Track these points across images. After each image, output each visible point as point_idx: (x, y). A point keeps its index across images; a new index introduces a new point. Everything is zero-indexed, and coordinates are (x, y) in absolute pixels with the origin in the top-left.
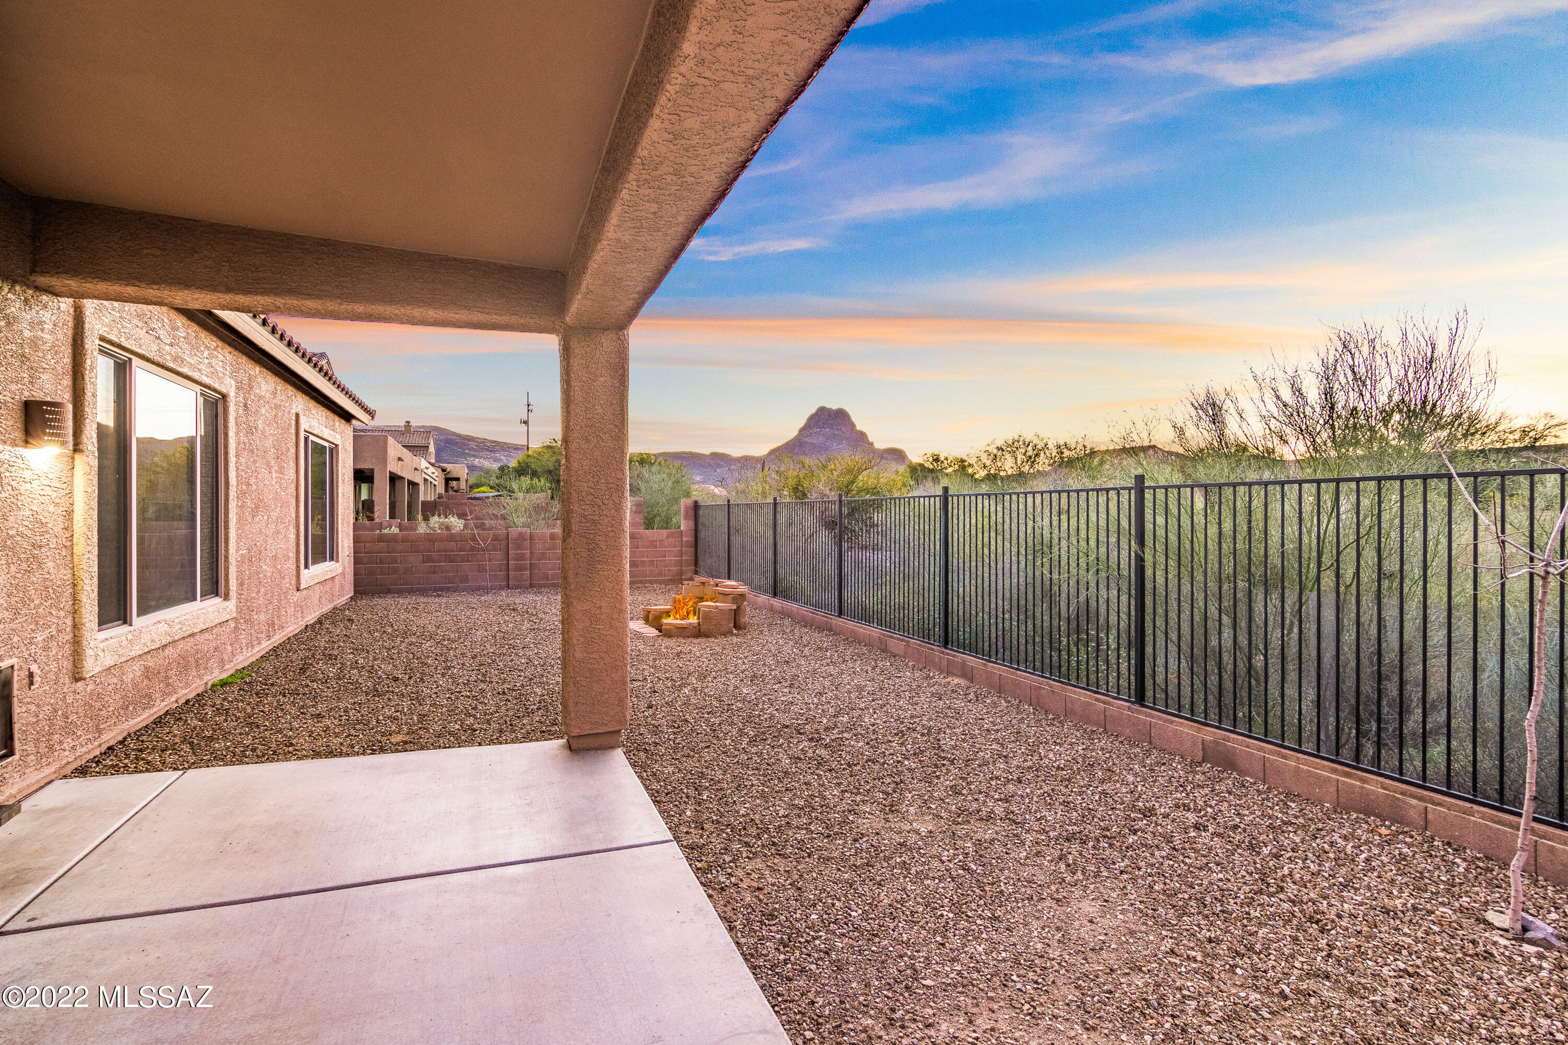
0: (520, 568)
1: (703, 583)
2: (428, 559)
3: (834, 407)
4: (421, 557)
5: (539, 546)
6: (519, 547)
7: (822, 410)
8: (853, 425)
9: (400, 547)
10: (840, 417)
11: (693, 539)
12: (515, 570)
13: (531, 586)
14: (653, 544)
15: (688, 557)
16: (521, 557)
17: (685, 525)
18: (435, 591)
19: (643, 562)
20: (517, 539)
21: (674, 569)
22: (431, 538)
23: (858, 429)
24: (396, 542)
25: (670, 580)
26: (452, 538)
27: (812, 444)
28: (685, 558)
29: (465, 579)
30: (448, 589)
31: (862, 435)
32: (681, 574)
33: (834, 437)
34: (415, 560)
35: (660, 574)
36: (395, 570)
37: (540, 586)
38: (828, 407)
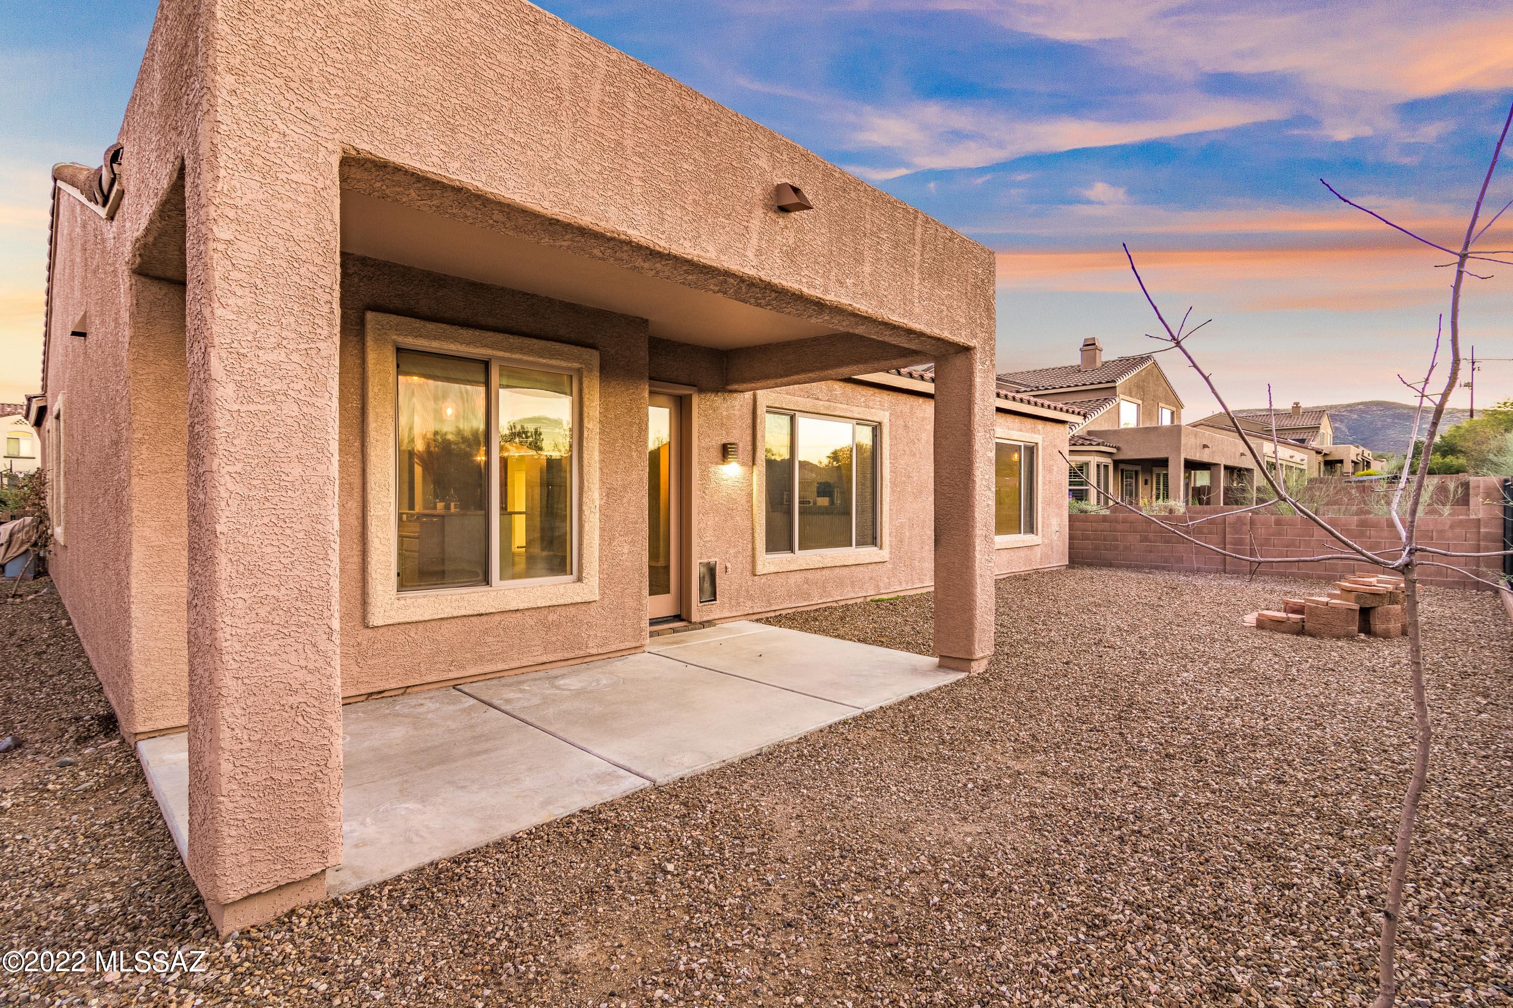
2: (1145, 539)
4: (1139, 537)
5: (1262, 531)
6: (1237, 531)
9: (1120, 527)
11: (1499, 531)
14: (1426, 535)
16: (1239, 542)
17: (1484, 512)
20: (1235, 523)
24: (1117, 522)
25: (1456, 582)
29: (1180, 560)
30: (1164, 568)
34: (1133, 539)
35: (1440, 573)
36: (1116, 548)
37: (1261, 574)
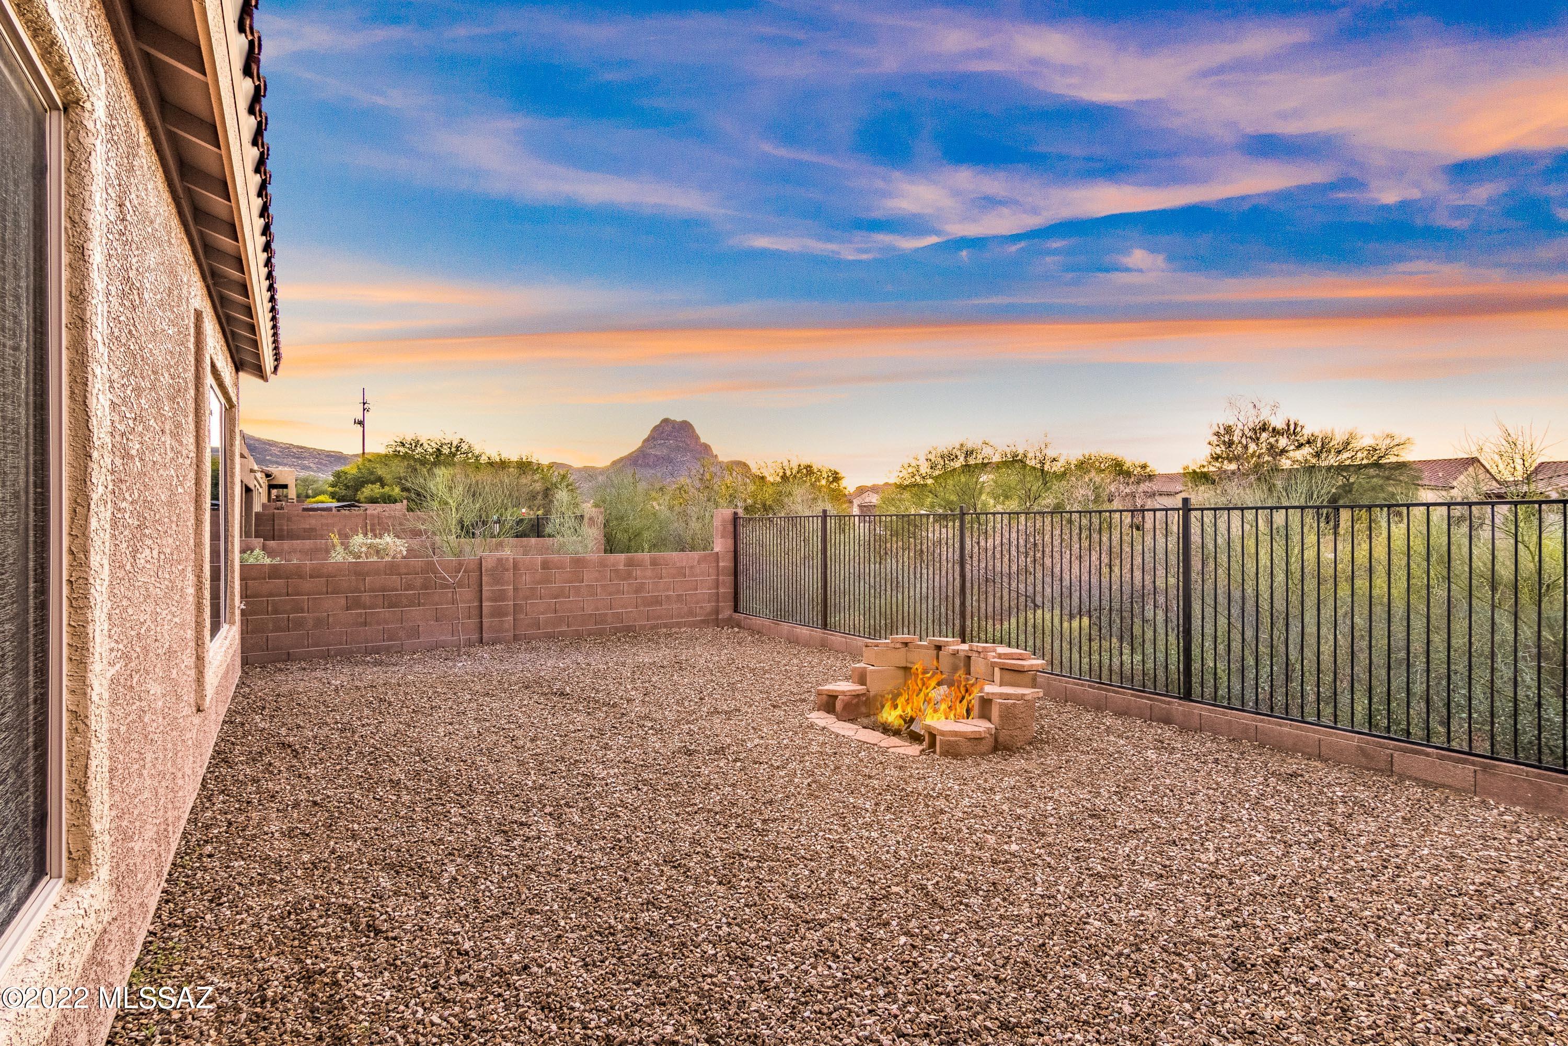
0: (498, 613)
1: (906, 644)
2: (354, 604)
3: (679, 419)
4: (343, 601)
5: (526, 579)
6: (497, 580)
7: (666, 421)
8: (698, 438)
9: (307, 585)
10: (685, 427)
11: (732, 565)
12: (492, 615)
13: (516, 638)
14: (681, 572)
15: (726, 589)
16: (500, 596)
17: (721, 545)
18: (368, 652)
19: (668, 597)
20: (494, 569)
21: (709, 606)
22: (359, 571)
23: (702, 441)
24: (301, 577)
25: (703, 621)
26: (392, 568)
27: (656, 456)
28: (722, 590)
29: (415, 633)
31: (706, 448)
32: (717, 613)
33: (678, 448)
34: (334, 606)
35: (691, 613)
36: (299, 624)
37: (529, 639)
38: (672, 419)
